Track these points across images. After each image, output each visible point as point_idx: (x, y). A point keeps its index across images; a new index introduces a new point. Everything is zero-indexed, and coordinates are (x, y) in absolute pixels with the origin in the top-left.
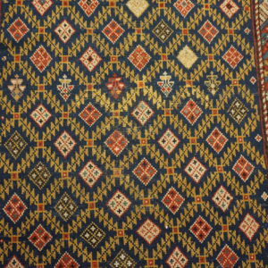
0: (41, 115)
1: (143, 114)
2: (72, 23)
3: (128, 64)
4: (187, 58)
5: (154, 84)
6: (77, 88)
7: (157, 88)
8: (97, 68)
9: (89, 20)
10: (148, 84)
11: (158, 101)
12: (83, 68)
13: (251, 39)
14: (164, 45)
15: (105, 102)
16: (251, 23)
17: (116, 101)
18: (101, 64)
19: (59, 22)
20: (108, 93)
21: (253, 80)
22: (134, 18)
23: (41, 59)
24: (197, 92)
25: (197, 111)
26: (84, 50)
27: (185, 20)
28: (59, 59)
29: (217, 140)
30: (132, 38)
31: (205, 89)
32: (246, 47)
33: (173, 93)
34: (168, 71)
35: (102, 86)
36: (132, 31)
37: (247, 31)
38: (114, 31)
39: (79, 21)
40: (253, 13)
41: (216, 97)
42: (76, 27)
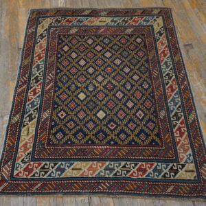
0: (136, 78)
1: (100, 78)
2: (128, 107)
3: (105, 94)
4: (82, 96)
5: (95, 87)
6: (124, 86)
7: (94, 86)
8: (117, 92)
9: (121, 109)
10: (98, 87)
11: (94, 82)
12: (122, 92)
13: (55, 103)
14: (91, 100)
15: (114, 82)
16: (54, 109)
17: (109, 82)
18: (116, 93)
19: (133, 107)
20: (113, 84)
21: (57, 89)
22: (103, 110)
23: (138, 95)
24: (79, 85)
25: (80, 79)
26: (122, 98)
27: (82, 109)
28: (132, 95)
29: (74, 71)
30: (104, 102)
31: (76, 86)
32: (58, 100)
33: (88, 85)
34: (90, 91)
35: (115, 86)
36: (104, 105)
37: (56, 106)
38: (111, 105)
39: (125, 108)
40: (52, 113)
41: (72, 83)
42: (126, 106)
